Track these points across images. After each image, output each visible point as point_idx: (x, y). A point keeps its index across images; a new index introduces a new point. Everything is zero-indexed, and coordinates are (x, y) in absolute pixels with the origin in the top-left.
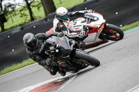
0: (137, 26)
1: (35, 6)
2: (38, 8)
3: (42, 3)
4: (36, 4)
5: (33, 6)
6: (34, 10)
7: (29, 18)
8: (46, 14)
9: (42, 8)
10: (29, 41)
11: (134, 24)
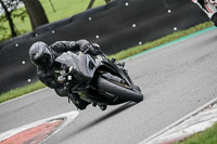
0: (162, 43)
1: (18, 16)
2: (23, 18)
3: (27, 11)
4: (19, 12)
5: (15, 16)
6: (16, 21)
7: (9, 32)
8: (34, 27)
9: (27, 19)
10: (37, 55)
11: (159, 41)
